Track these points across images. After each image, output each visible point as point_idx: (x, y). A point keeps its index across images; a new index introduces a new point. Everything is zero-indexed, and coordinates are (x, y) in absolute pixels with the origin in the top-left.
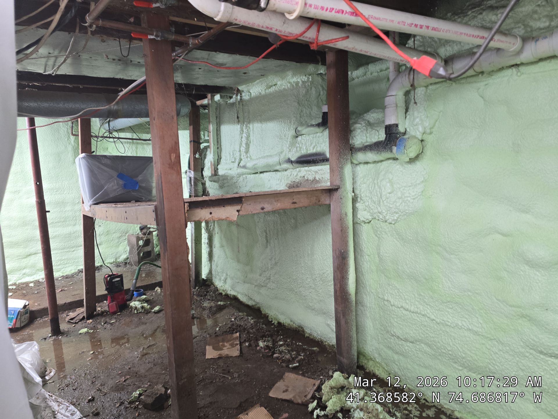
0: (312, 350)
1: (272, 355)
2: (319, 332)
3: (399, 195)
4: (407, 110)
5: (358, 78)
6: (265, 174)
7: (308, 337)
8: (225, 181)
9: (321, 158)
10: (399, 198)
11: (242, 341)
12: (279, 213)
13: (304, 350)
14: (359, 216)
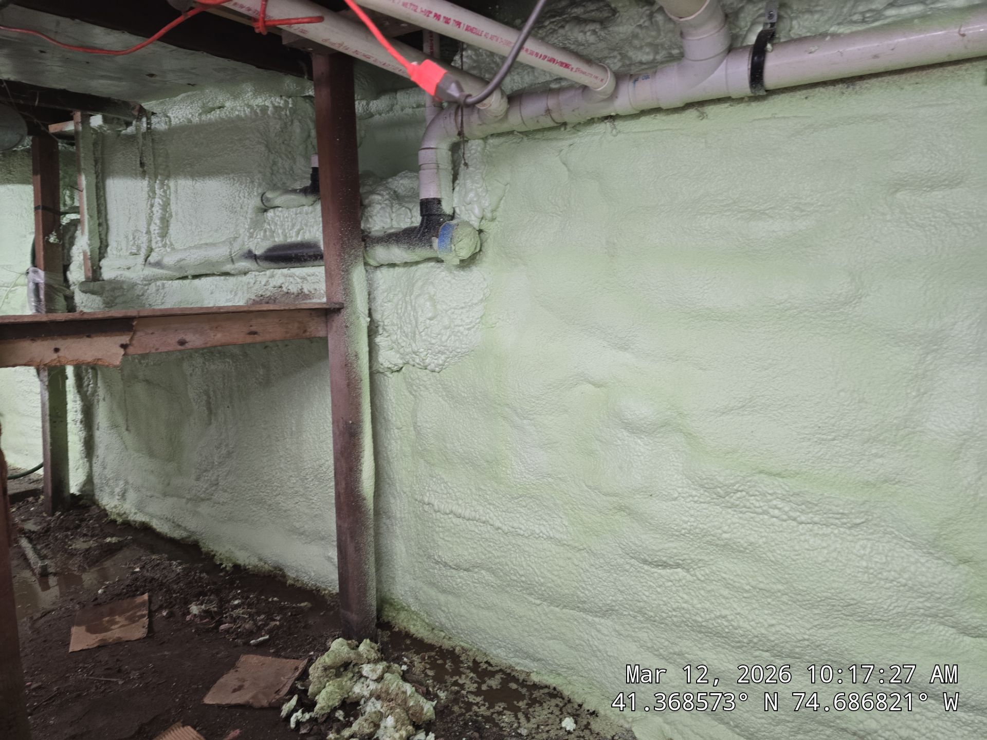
0: (298, 607)
1: (217, 627)
2: (313, 574)
3: (446, 322)
4: (455, 178)
5: (380, 114)
6: (204, 280)
7: (293, 585)
8: (117, 293)
9: (311, 252)
10: (446, 328)
11: (154, 608)
12: (233, 356)
13: (282, 610)
14: (381, 359)
